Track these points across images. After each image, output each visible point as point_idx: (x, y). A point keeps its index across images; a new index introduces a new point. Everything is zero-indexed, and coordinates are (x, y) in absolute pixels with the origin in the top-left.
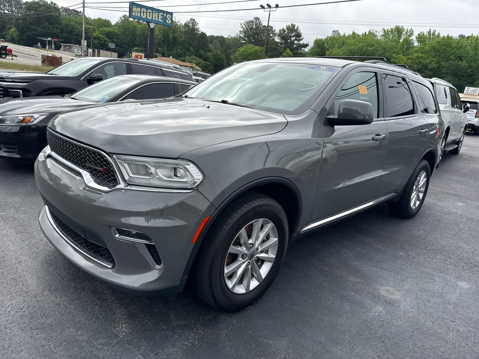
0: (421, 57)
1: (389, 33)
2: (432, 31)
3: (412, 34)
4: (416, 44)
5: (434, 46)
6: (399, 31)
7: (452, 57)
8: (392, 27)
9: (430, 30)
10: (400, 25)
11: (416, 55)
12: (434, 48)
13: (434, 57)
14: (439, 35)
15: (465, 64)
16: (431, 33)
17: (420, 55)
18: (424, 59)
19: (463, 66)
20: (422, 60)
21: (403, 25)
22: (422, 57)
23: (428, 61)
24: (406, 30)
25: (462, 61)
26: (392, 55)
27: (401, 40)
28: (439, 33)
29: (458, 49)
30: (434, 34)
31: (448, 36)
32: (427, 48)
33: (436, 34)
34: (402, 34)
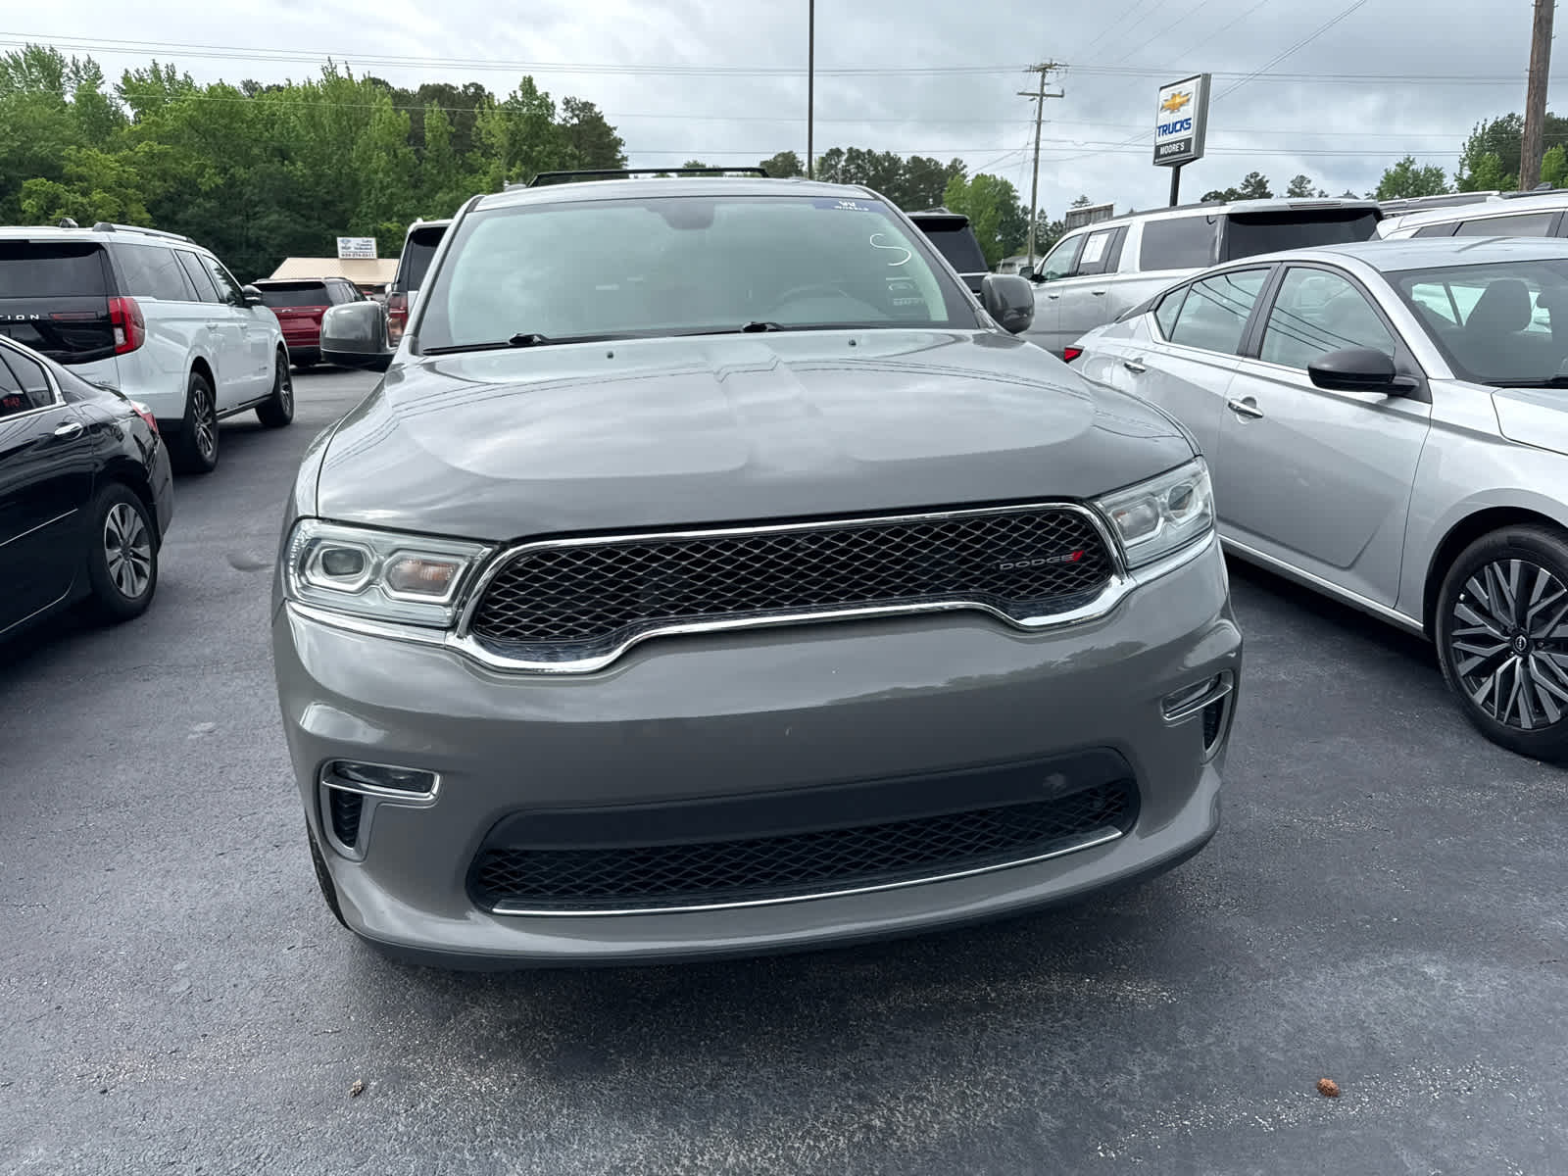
0: (164, 155)
1: (10, 70)
2: (162, 68)
3: (97, 76)
4: (129, 112)
5: (190, 116)
6: (46, 64)
7: (256, 151)
8: (12, 50)
9: (155, 64)
10: (44, 43)
11: (143, 147)
12: (192, 123)
13: (202, 151)
14: (188, 83)
15: (304, 171)
16: (163, 75)
17: (157, 148)
18: (176, 161)
19: (302, 177)
20: (169, 165)
21: (55, 43)
22: (166, 154)
23: (190, 167)
24: (69, 60)
25: (293, 163)
26: (59, 151)
27: (68, 98)
28: (185, 75)
29: (265, 126)
30: (171, 78)
31: (221, 85)
32: (170, 123)
33: (179, 77)
34: (59, 76)
